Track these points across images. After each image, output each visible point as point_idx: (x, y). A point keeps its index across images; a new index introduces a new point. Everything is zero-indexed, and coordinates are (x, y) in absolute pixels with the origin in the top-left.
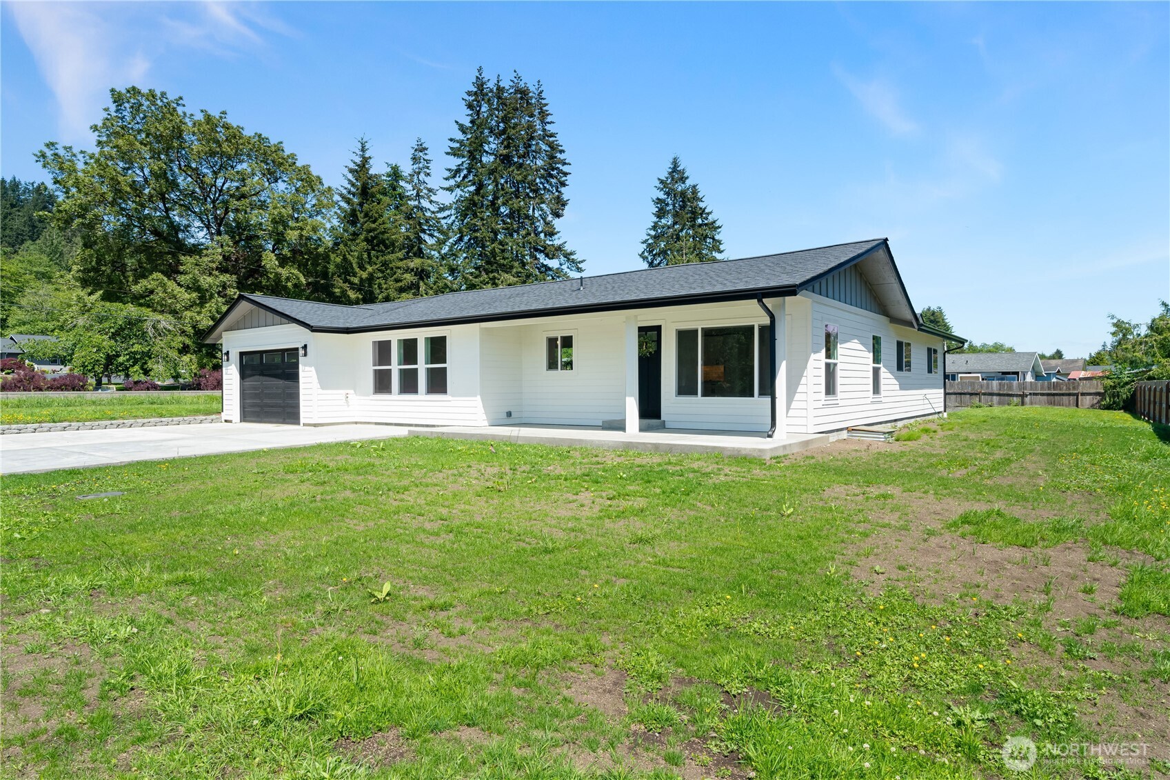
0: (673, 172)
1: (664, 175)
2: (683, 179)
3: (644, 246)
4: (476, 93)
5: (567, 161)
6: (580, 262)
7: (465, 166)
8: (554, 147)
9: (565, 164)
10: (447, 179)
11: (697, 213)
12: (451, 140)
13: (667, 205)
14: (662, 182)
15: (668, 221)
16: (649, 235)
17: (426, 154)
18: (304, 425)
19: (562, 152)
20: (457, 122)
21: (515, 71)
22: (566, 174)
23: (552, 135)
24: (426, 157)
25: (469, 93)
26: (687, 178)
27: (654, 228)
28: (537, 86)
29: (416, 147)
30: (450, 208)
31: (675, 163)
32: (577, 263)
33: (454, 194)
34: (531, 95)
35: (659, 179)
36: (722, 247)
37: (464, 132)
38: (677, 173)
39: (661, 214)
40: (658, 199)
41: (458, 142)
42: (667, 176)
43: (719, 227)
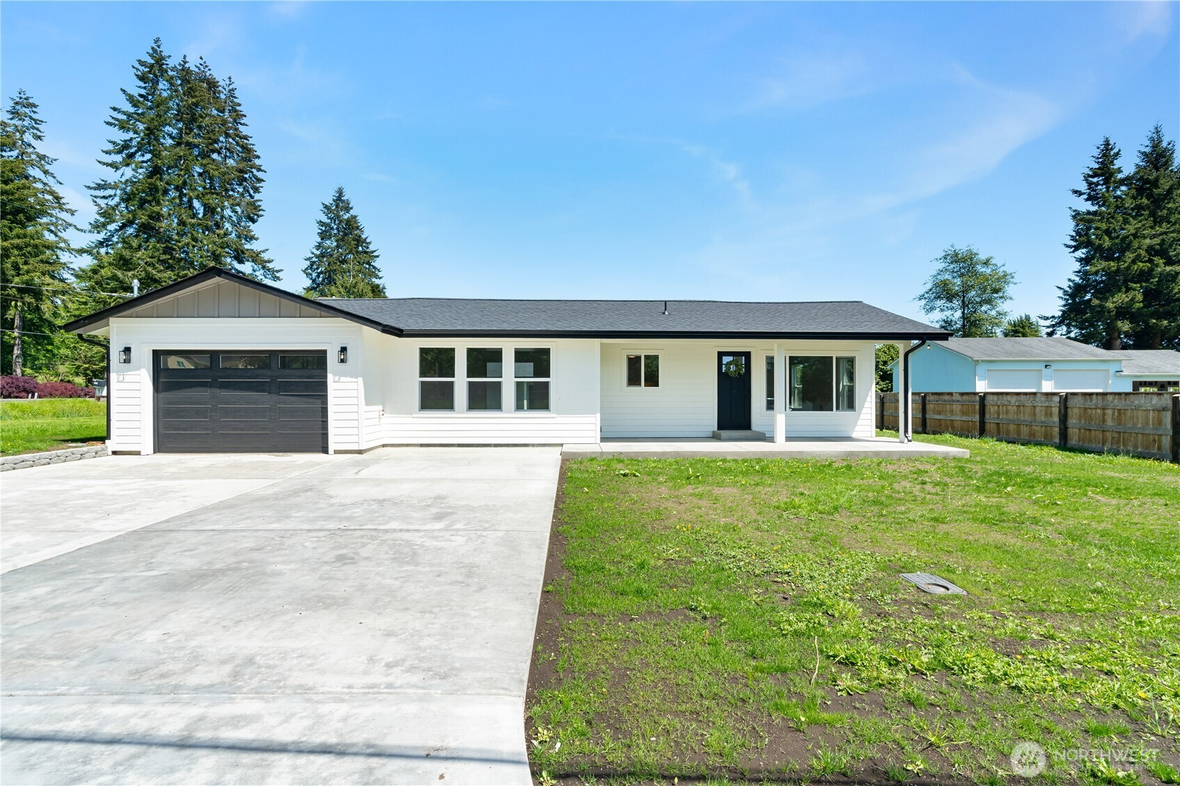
0: (337, 200)
1: (329, 200)
2: (348, 209)
3: (308, 263)
4: (152, 66)
5: (262, 168)
6: (278, 271)
7: (134, 143)
8: (247, 150)
9: (259, 170)
10: (107, 152)
11: (359, 241)
12: (115, 109)
13: (332, 228)
14: (326, 207)
15: (331, 243)
16: (313, 253)
17: (35, 112)
18: (336, 452)
19: (258, 157)
20: (124, 91)
21: (201, 58)
22: (260, 180)
23: (246, 138)
24: (34, 116)
25: (142, 63)
26: (351, 208)
27: (319, 247)
28: (228, 82)
29: (18, 100)
30: (115, 187)
31: (340, 192)
32: (274, 271)
33: (119, 172)
34: (220, 88)
35: (323, 204)
36: (380, 274)
37: (135, 105)
38: (341, 202)
39: (324, 235)
40: (321, 222)
41: (124, 113)
42: (332, 202)
43: (378, 257)
